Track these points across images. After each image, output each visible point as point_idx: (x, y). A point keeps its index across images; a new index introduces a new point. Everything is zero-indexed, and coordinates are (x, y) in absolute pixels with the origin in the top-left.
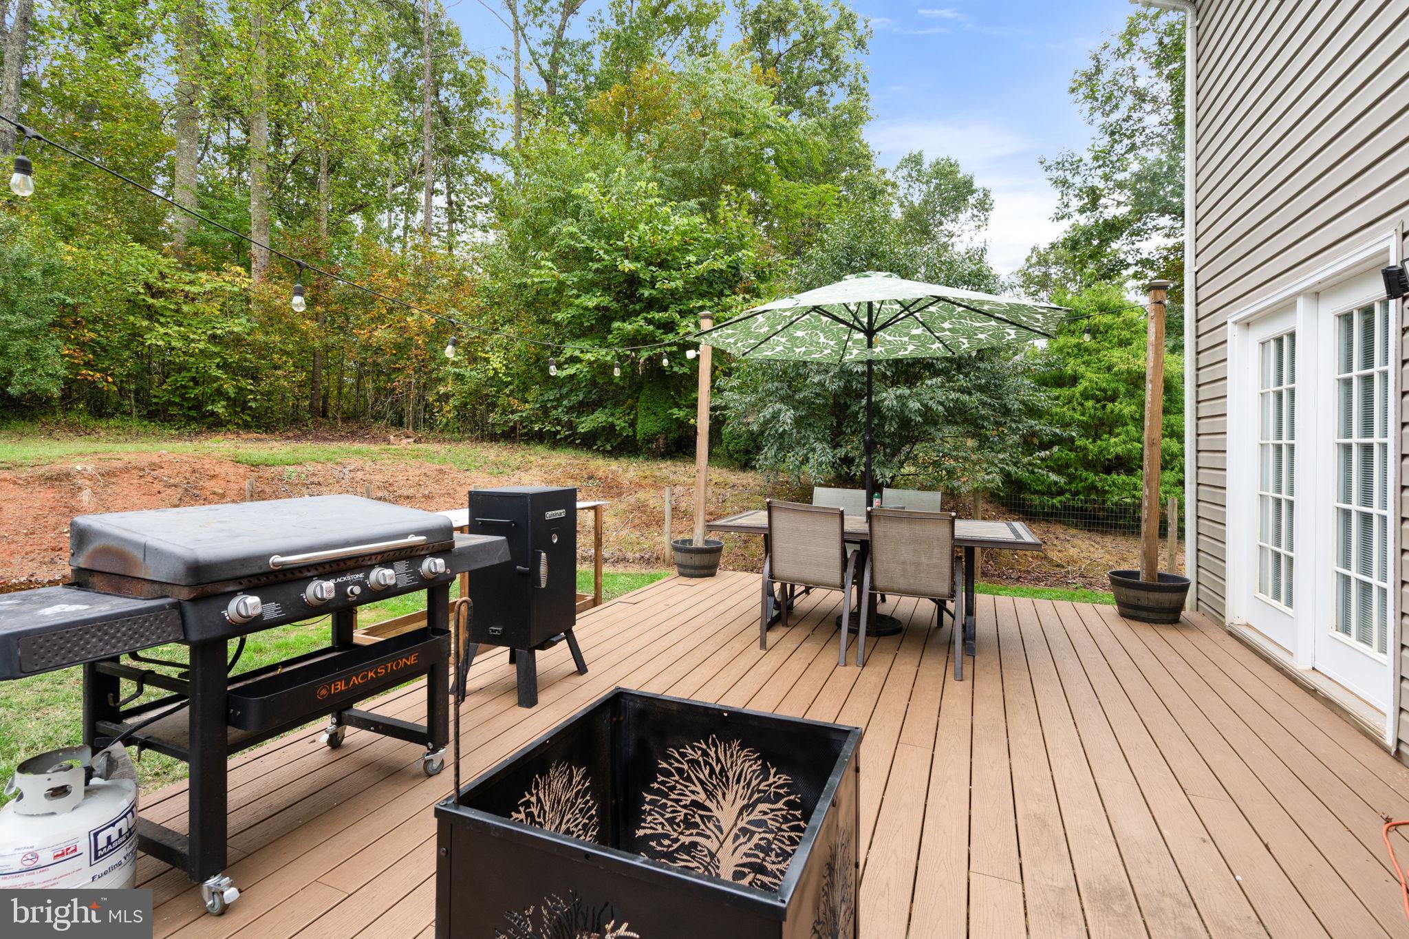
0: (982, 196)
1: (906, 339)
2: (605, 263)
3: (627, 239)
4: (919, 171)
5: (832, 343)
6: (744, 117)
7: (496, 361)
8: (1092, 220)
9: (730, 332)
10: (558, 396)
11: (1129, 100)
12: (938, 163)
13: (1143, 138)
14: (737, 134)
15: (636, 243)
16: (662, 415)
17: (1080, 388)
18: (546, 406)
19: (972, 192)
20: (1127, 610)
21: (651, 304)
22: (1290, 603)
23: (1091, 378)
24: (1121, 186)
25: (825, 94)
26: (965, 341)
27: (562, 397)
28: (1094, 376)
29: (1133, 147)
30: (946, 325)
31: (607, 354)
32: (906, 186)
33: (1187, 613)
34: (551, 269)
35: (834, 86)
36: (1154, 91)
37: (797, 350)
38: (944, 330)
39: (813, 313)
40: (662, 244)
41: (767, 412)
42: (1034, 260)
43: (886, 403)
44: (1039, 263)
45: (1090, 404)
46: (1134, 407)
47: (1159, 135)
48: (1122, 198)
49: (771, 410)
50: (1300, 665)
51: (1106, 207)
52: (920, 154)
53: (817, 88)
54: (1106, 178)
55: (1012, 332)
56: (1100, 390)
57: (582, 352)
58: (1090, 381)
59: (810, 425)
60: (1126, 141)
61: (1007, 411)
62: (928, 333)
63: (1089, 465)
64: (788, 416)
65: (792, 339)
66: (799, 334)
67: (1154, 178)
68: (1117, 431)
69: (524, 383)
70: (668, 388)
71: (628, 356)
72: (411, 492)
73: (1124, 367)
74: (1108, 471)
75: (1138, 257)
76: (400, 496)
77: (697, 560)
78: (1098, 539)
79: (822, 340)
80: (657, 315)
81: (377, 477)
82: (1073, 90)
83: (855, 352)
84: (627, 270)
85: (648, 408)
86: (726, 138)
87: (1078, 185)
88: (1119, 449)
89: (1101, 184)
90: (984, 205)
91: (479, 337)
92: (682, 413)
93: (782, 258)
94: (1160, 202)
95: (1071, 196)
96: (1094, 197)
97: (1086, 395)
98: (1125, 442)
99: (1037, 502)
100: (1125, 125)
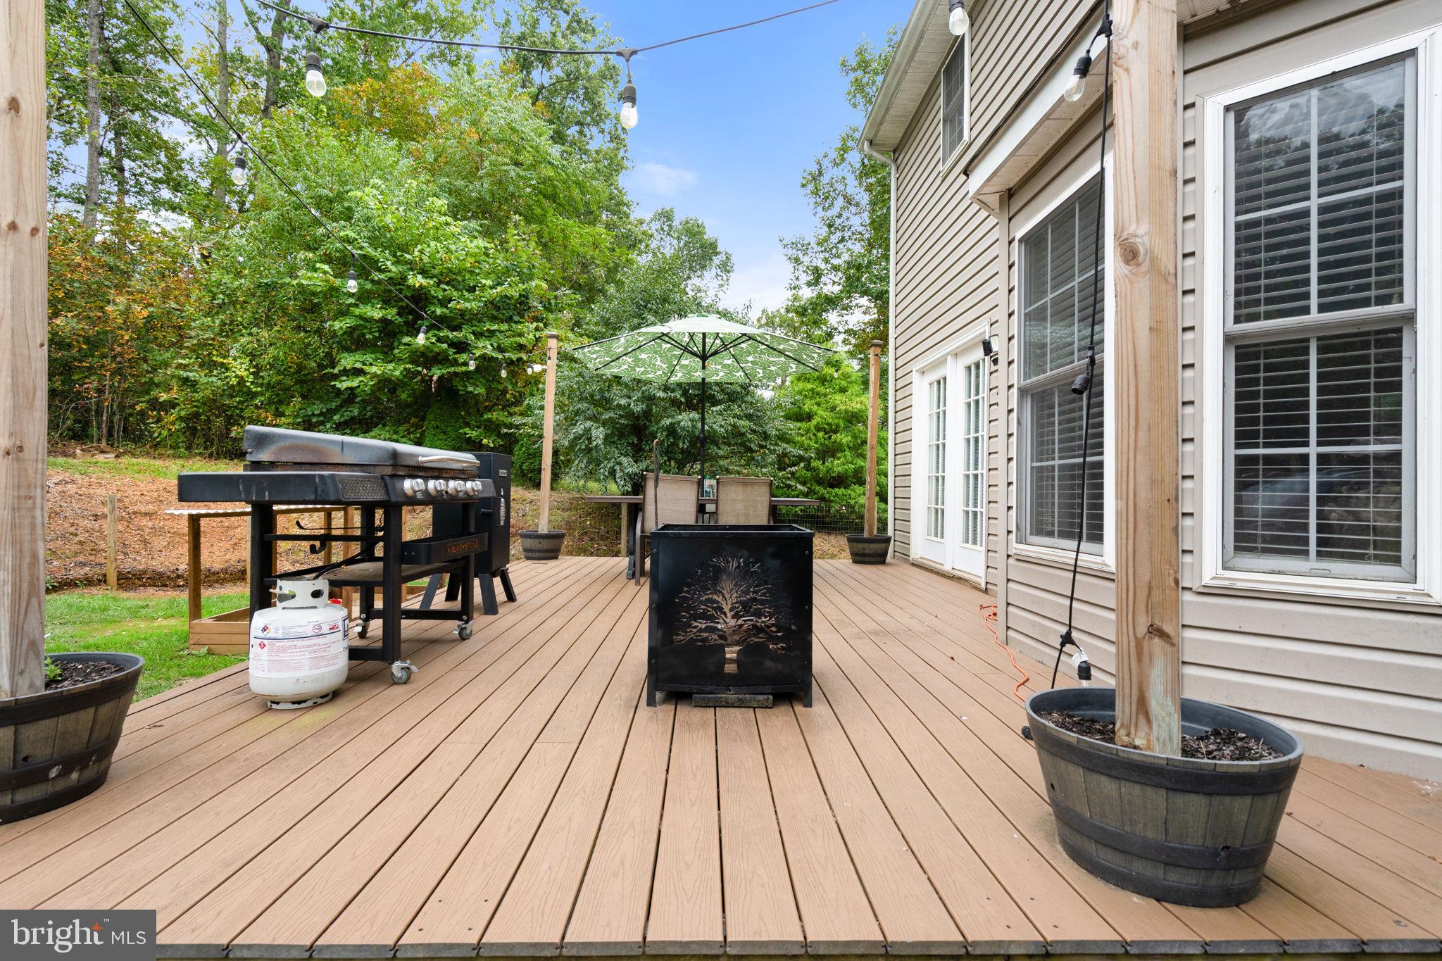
0: (724, 258)
1: (719, 367)
2: (389, 275)
3: (417, 254)
4: (670, 226)
5: (664, 366)
6: (524, 148)
7: (240, 368)
8: (815, 293)
9: (597, 348)
10: (324, 410)
11: (840, 202)
12: (687, 222)
13: (850, 233)
14: (518, 164)
15: (426, 259)
16: (453, 435)
17: (814, 422)
18: (310, 420)
19: (717, 254)
20: (858, 558)
21: (442, 322)
22: (942, 537)
23: (822, 415)
24: (836, 268)
25: (585, 136)
26: (761, 371)
27: (332, 412)
28: (824, 414)
29: (842, 240)
30: (750, 359)
31: (395, 369)
32: (659, 238)
33: (889, 559)
34: (325, 273)
35: (594, 130)
36: (857, 198)
37: (638, 369)
38: (748, 362)
39: (658, 341)
40: (453, 263)
41: (579, 429)
42: (763, 321)
43: (682, 423)
44: (767, 324)
45: (821, 434)
46: (849, 438)
47: (860, 233)
48: (836, 279)
49: (582, 427)
50: (947, 568)
51: (825, 284)
52: (671, 210)
53: (577, 128)
54: (826, 261)
55: (794, 366)
56: (828, 424)
57: (364, 364)
58: (821, 417)
59: (613, 442)
60: (839, 234)
61: (766, 436)
62: (736, 364)
63: (820, 482)
64: (599, 434)
65: (637, 360)
66: (643, 356)
67: (859, 267)
68: (839, 455)
69: (278, 395)
70: (458, 408)
71: (419, 373)
72: (150, 508)
73: (843, 408)
74: (832, 486)
75: (846, 327)
76: (135, 513)
77: (545, 544)
78: (826, 537)
79: (658, 363)
80: (451, 335)
81: (98, 491)
82: (803, 186)
83: (680, 375)
84: (417, 285)
85: (437, 427)
86: (507, 164)
87: (806, 263)
88: (840, 469)
89: (822, 266)
90: (726, 267)
91: (213, 339)
92: (475, 433)
93: (568, 292)
94: (862, 286)
95: (801, 272)
96: (817, 274)
97: (818, 428)
98: (844, 464)
99: (784, 511)
100: (838, 221)
